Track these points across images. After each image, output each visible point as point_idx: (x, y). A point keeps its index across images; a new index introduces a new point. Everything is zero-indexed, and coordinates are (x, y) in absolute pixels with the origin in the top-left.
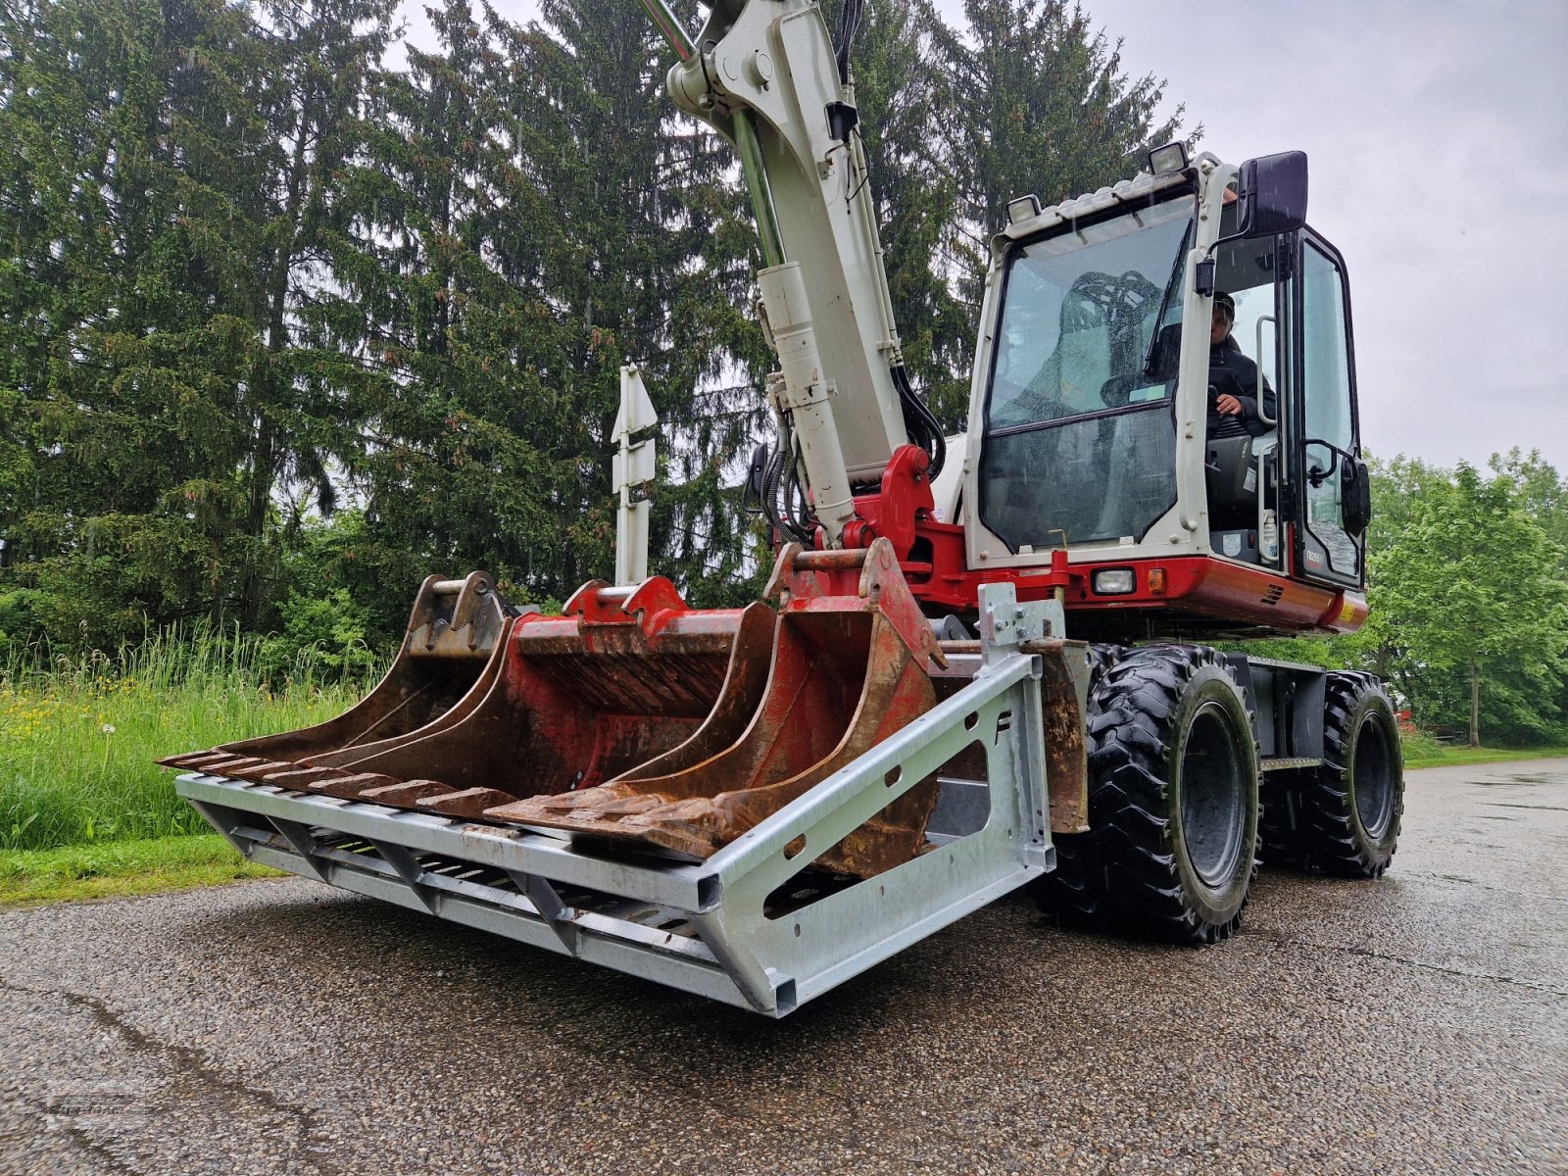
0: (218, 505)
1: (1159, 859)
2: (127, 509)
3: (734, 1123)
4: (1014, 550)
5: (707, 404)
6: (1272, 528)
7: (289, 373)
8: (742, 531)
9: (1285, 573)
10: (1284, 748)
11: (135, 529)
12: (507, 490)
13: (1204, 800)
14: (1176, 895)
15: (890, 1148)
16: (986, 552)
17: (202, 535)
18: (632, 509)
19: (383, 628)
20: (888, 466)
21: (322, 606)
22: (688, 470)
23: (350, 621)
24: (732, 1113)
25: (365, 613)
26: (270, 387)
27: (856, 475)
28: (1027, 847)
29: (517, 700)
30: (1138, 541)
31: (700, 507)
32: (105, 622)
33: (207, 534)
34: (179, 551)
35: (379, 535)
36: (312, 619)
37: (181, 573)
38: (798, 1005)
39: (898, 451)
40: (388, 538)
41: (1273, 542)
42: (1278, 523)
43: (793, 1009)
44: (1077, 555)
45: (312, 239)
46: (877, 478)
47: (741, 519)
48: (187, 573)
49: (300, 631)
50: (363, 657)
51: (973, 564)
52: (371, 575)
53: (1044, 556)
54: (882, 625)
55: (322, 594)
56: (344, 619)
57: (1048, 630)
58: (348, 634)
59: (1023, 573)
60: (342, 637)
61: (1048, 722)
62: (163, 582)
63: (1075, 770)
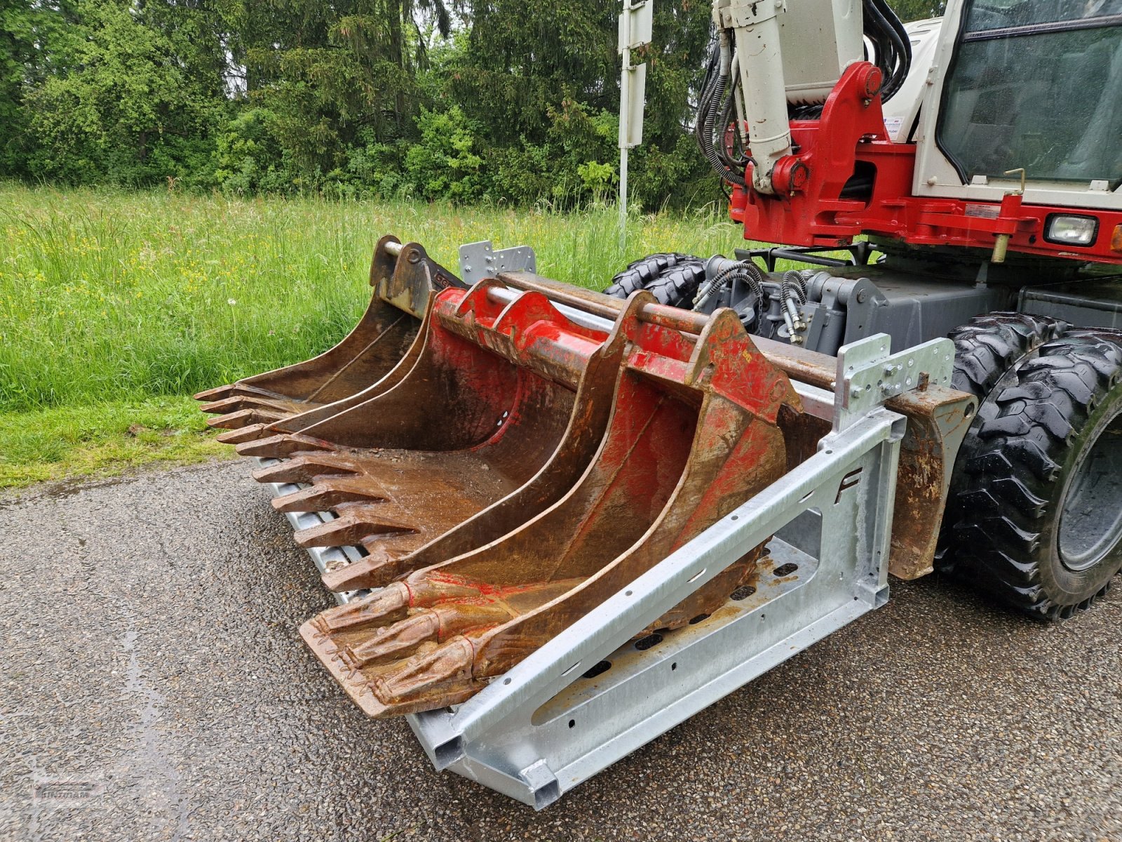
0: (365, 37)
2: (306, 43)
4: (965, 179)
11: (315, 61)
12: (568, 14)
13: (1106, 473)
14: (1032, 594)
16: (934, 179)
17: (358, 63)
18: (633, 72)
20: (835, 87)
21: (441, 120)
23: (463, 132)
27: (798, 95)
28: (860, 582)
29: (442, 364)
30: (1113, 188)
32: (308, 134)
33: (361, 62)
34: (344, 77)
36: (437, 130)
37: (348, 95)
38: (561, 794)
39: (848, 69)
40: (485, 59)
43: (556, 798)
44: (1036, 193)
46: (821, 101)
48: (352, 95)
49: (431, 140)
50: (473, 160)
51: (919, 189)
52: (473, 92)
53: (998, 190)
54: (712, 405)
55: (443, 109)
56: (459, 131)
57: (923, 384)
58: (462, 142)
59: (968, 207)
60: (458, 145)
61: (907, 470)
62: (338, 103)
63: (927, 521)
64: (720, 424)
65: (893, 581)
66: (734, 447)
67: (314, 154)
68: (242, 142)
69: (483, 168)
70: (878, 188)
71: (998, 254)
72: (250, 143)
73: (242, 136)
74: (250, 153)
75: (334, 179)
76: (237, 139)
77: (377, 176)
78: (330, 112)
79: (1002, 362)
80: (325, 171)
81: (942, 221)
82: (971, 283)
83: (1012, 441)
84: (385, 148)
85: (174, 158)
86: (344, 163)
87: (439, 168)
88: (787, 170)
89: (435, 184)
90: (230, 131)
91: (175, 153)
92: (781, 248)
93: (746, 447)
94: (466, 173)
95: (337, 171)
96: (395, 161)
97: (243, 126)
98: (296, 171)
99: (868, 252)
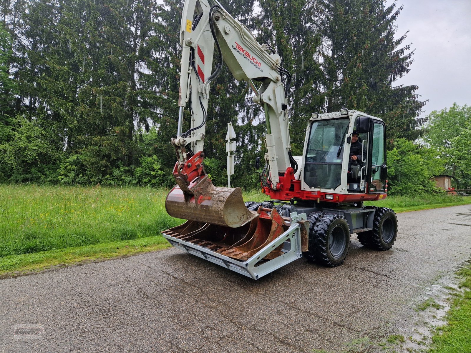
0: (122, 132)
1: (324, 254)
3: (251, 292)
4: (311, 188)
5: (248, 101)
6: (363, 183)
7: (137, 95)
8: (258, 139)
9: (366, 193)
10: (365, 226)
11: (104, 140)
15: (269, 296)
16: (305, 187)
18: (231, 157)
19: (165, 164)
20: (286, 171)
21: (150, 159)
22: (243, 121)
23: (157, 163)
24: (250, 291)
25: (160, 161)
26: (133, 101)
27: (280, 171)
28: (298, 253)
30: (334, 190)
31: (246, 133)
32: (98, 164)
33: (121, 141)
34: (115, 146)
35: (163, 140)
36: (147, 163)
37: (115, 151)
38: (259, 278)
39: (287, 168)
41: (363, 186)
42: (365, 182)
44: (323, 190)
45: (141, 58)
46: (284, 173)
47: (258, 135)
48: (117, 151)
49: (145, 166)
50: (160, 172)
51: (302, 189)
52: (161, 151)
53: (316, 190)
54: (274, 222)
55: (150, 156)
56: (156, 163)
57: (302, 219)
58: (156, 166)
59: (312, 193)
60: (155, 167)
61: (302, 234)
62: (112, 154)
63: (306, 241)
64: (275, 225)
65: (302, 252)
66: (277, 229)
67: (99, 170)
68: (70, 166)
69: (164, 175)
70: (295, 189)
71: (318, 201)
72: (74, 166)
73: (71, 164)
74: (74, 170)
75: (107, 179)
76: (69, 165)
77: (123, 177)
78: (108, 156)
79: (317, 219)
80: (103, 176)
81: (308, 195)
82: (313, 207)
83: (319, 232)
84: (127, 168)
85: (39, 172)
86: (111, 173)
87: (147, 175)
88: (279, 186)
89: (145, 180)
90: (66, 162)
91: (40, 170)
92: (274, 200)
93: (278, 229)
94: (158, 177)
95: (108, 176)
96: (131, 172)
97: (72, 161)
98: (91, 176)
99: (293, 201)
